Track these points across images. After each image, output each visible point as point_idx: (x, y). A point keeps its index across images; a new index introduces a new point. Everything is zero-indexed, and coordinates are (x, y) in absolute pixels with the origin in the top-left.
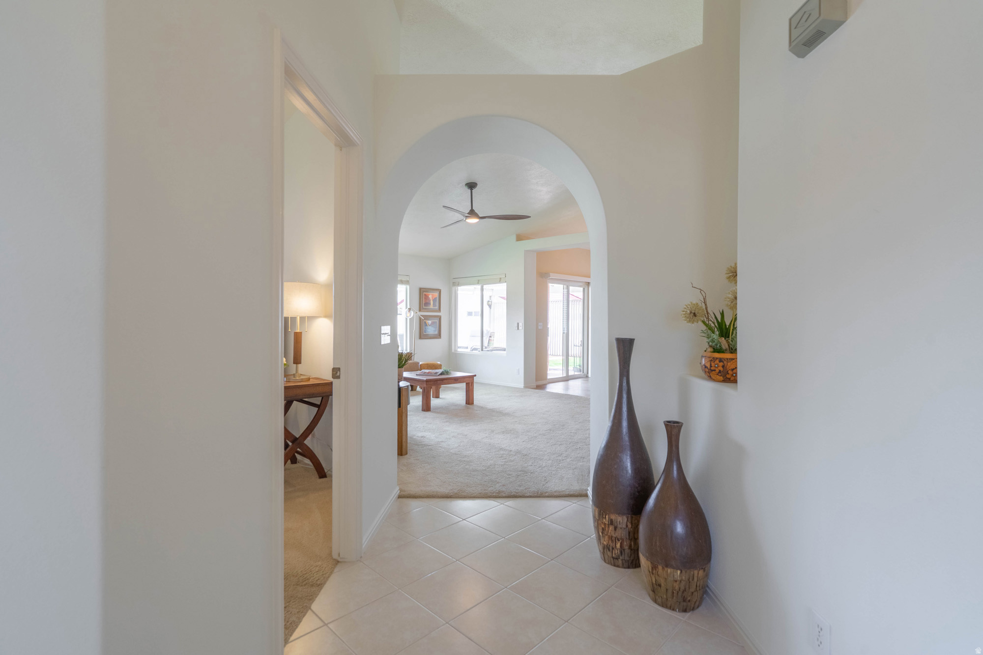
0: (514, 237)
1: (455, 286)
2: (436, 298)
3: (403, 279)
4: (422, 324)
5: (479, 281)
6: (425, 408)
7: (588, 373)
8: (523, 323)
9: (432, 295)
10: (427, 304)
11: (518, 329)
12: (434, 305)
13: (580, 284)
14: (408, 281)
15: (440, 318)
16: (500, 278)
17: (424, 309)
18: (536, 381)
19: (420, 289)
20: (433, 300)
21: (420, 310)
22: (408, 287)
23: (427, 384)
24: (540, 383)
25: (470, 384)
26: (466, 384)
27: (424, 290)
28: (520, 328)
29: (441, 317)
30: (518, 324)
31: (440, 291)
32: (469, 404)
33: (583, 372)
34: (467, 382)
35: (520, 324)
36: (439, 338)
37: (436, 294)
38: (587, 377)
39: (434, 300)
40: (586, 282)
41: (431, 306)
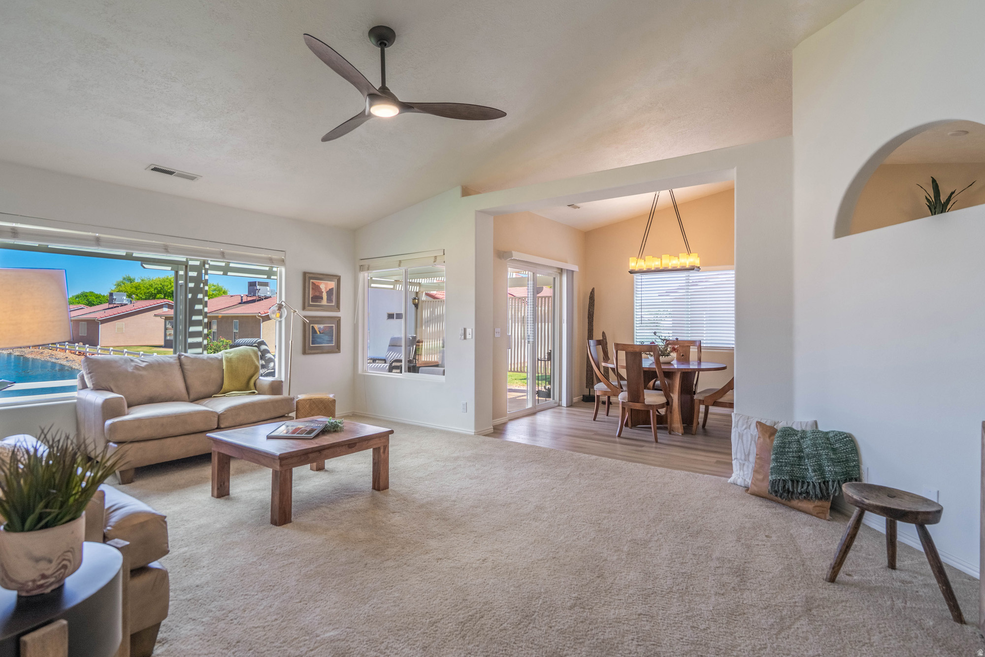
0: (458, 191)
1: (362, 271)
2: (331, 290)
3: (274, 257)
4: (307, 329)
5: (400, 262)
6: (276, 518)
7: (560, 399)
8: (474, 328)
9: (326, 284)
10: (317, 298)
11: (465, 338)
12: (329, 300)
13: (550, 271)
14: (283, 261)
15: (338, 321)
16: (436, 257)
17: (310, 305)
18: (493, 419)
19: (305, 274)
20: (327, 292)
21: (304, 308)
22: (283, 270)
23: (281, 465)
24: (499, 421)
25: (382, 451)
26: (374, 449)
27: (311, 275)
28: (468, 336)
29: (340, 320)
30: (465, 330)
31: (338, 279)
32: (378, 490)
33: (554, 399)
34: (375, 447)
35: (469, 331)
36: (336, 352)
37: (332, 284)
38: (560, 405)
39: (329, 293)
40: (558, 268)
41: (324, 302)
